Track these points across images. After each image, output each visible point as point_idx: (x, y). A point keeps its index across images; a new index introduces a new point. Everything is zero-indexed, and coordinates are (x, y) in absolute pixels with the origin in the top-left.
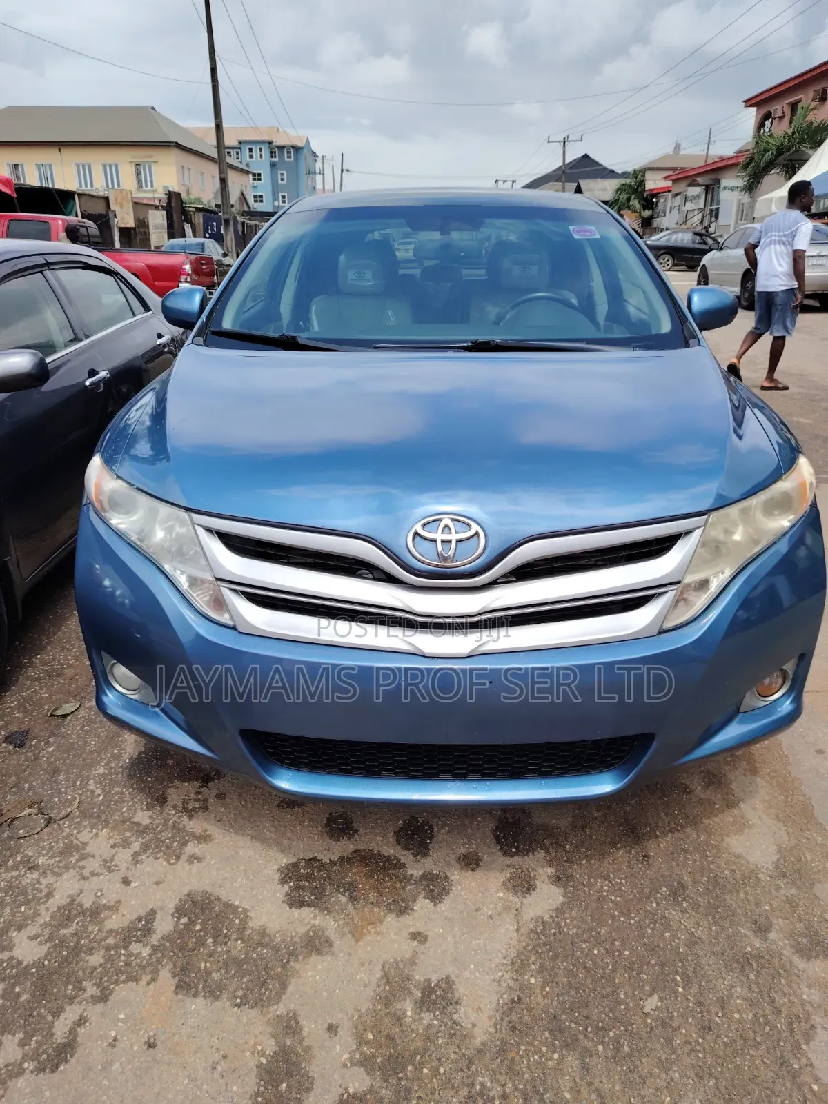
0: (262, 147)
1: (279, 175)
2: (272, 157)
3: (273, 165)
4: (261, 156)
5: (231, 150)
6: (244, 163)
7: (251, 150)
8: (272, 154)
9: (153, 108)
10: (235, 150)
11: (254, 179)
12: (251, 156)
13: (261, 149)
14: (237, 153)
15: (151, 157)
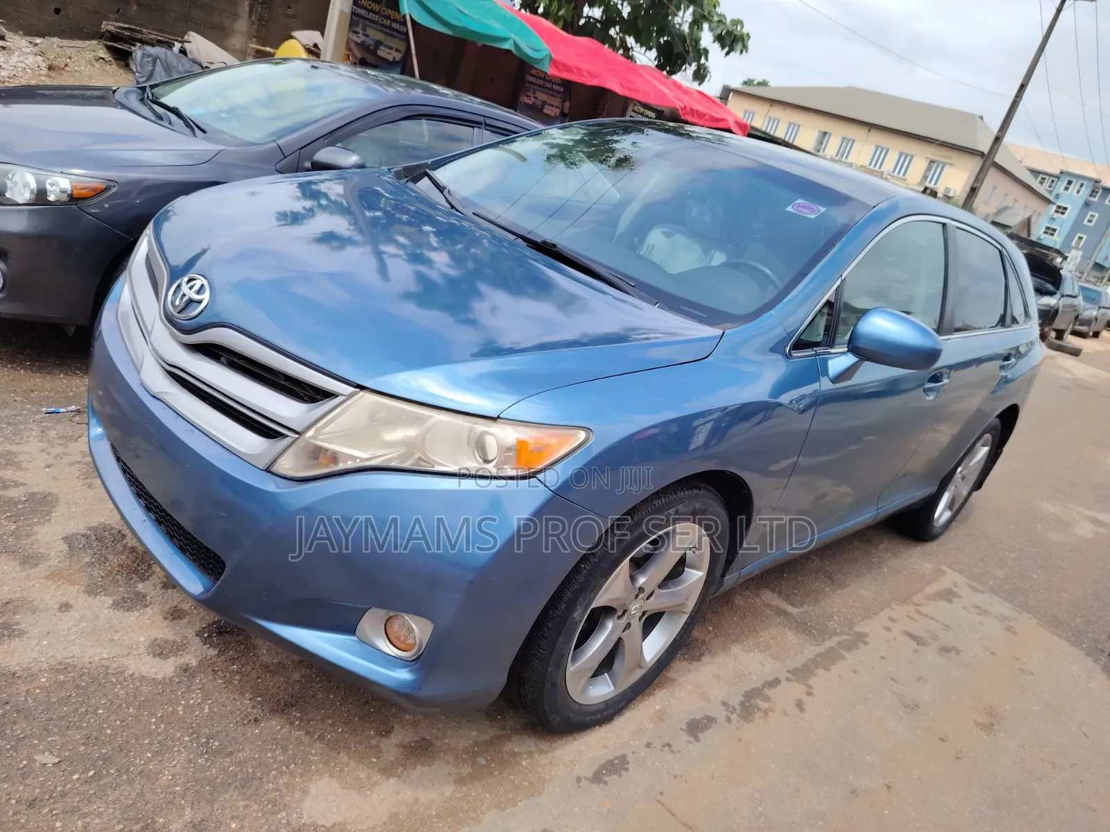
0: (1085, 183)
1: (1088, 217)
2: (1091, 196)
3: (1087, 204)
4: (1078, 191)
5: (1047, 177)
6: (1054, 193)
7: (1070, 183)
8: (1093, 193)
9: (981, 118)
10: (1052, 178)
11: (1057, 212)
12: (1067, 189)
13: (1082, 185)
14: (1053, 181)
15: (950, 158)
